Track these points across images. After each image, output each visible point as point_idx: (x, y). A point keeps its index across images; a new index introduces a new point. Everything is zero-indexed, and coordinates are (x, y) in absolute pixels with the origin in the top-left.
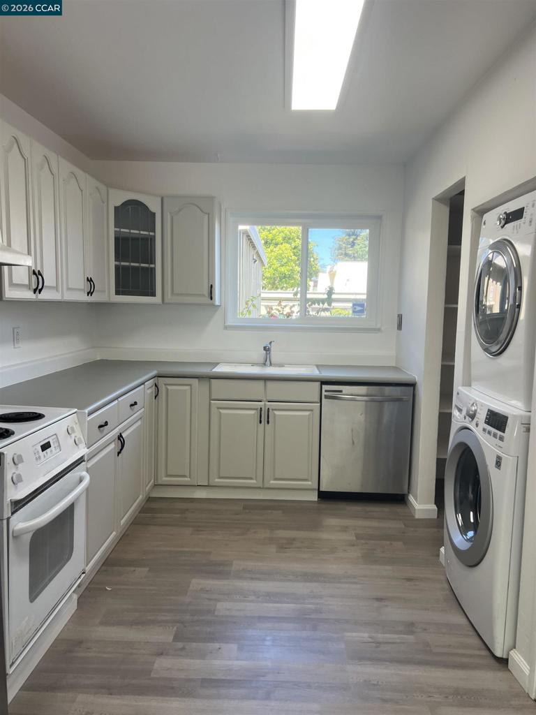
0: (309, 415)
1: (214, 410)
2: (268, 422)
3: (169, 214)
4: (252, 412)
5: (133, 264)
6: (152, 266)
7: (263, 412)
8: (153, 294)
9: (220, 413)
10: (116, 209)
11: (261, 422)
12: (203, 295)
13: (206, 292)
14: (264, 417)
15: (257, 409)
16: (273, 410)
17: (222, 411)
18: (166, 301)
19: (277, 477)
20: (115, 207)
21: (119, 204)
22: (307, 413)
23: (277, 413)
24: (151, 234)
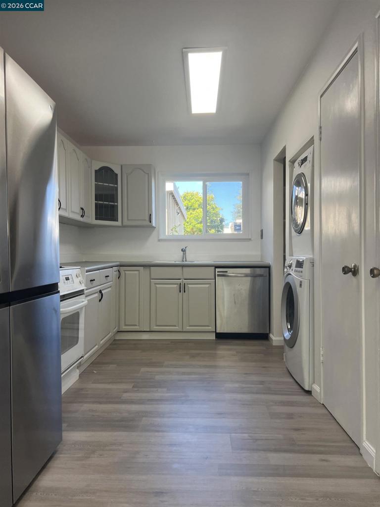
0: (208, 287)
1: (153, 285)
2: (185, 292)
3: (126, 175)
4: (175, 286)
5: (105, 203)
6: (116, 204)
7: (181, 286)
8: (116, 220)
9: (156, 287)
10: (96, 171)
11: (180, 292)
12: (145, 220)
13: (147, 218)
14: (182, 289)
15: (178, 284)
16: (187, 284)
17: (158, 286)
18: (124, 224)
19: (190, 324)
20: (95, 171)
21: (97, 169)
22: (207, 286)
23: (190, 286)
24: (116, 186)
